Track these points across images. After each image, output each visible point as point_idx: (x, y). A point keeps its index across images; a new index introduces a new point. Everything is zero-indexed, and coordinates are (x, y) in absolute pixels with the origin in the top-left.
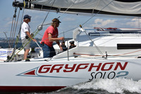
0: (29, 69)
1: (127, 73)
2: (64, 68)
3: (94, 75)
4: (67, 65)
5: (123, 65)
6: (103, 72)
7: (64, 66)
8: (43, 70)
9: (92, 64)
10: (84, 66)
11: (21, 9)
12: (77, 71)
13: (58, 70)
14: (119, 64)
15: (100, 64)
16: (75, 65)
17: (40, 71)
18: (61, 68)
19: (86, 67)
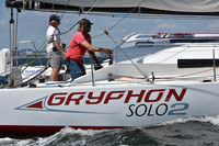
0: (34, 99)
1: (187, 106)
2: (86, 98)
3: (133, 109)
4: (91, 94)
5: (179, 93)
6: (148, 104)
7: (86, 95)
8: (54, 101)
9: (130, 92)
10: (117, 95)
11: (19, 11)
12: (106, 102)
13: (77, 102)
14: (172, 92)
15: (143, 92)
16: (103, 93)
17: (50, 103)
18: (82, 97)
19: (121, 96)
